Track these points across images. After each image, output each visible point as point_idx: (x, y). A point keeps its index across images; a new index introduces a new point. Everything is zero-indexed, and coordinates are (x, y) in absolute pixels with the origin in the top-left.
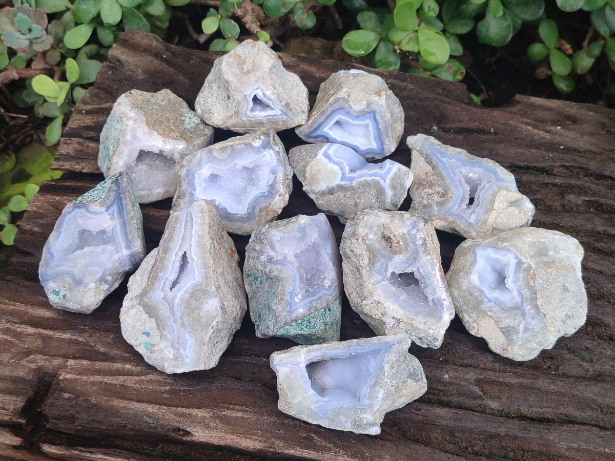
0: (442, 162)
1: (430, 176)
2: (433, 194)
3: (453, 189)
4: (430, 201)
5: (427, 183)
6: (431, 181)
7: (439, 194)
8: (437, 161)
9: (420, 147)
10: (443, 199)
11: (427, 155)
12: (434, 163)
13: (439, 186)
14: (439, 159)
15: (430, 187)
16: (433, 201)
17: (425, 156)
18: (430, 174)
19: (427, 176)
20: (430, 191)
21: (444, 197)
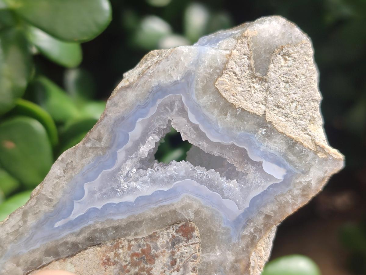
0: (81, 219)
1: (117, 255)
2: (173, 254)
3: (176, 203)
4: (191, 265)
5: (135, 265)
6: (134, 254)
7: (179, 241)
8: (77, 230)
9: (18, 265)
10: (196, 233)
11: (48, 253)
12: (81, 237)
13: (153, 237)
14: (72, 224)
15: (152, 259)
16: (195, 258)
17: (51, 258)
18: (111, 255)
19: (115, 263)
20: (162, 261)
21: (193, 230)
